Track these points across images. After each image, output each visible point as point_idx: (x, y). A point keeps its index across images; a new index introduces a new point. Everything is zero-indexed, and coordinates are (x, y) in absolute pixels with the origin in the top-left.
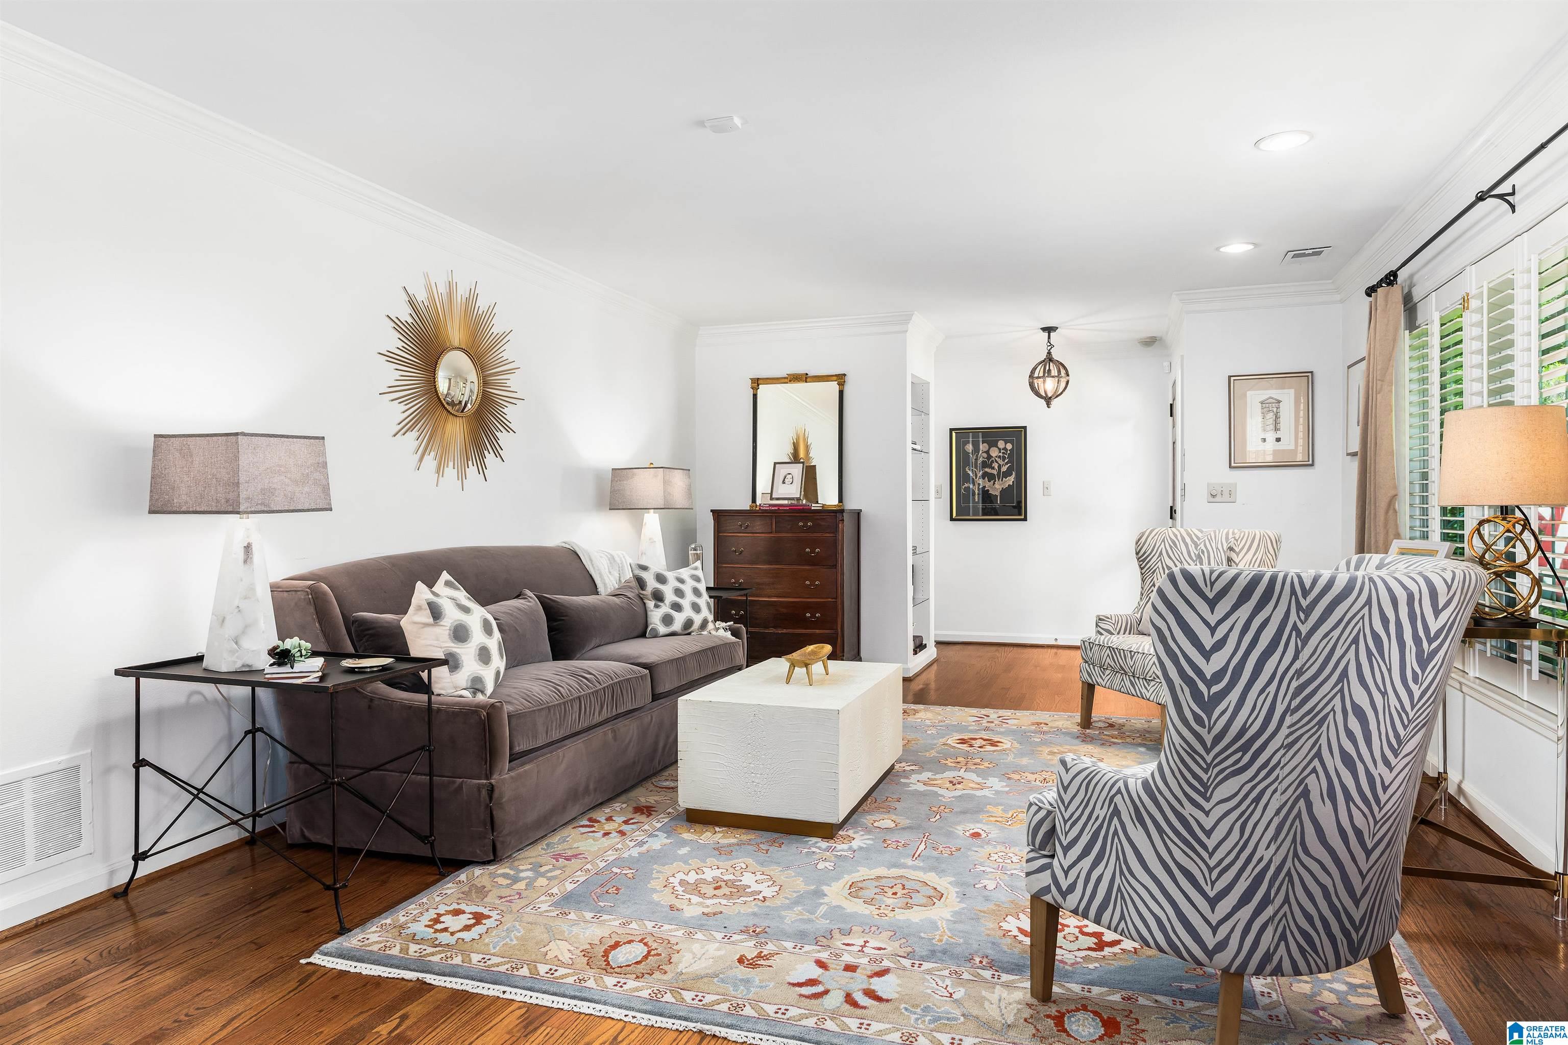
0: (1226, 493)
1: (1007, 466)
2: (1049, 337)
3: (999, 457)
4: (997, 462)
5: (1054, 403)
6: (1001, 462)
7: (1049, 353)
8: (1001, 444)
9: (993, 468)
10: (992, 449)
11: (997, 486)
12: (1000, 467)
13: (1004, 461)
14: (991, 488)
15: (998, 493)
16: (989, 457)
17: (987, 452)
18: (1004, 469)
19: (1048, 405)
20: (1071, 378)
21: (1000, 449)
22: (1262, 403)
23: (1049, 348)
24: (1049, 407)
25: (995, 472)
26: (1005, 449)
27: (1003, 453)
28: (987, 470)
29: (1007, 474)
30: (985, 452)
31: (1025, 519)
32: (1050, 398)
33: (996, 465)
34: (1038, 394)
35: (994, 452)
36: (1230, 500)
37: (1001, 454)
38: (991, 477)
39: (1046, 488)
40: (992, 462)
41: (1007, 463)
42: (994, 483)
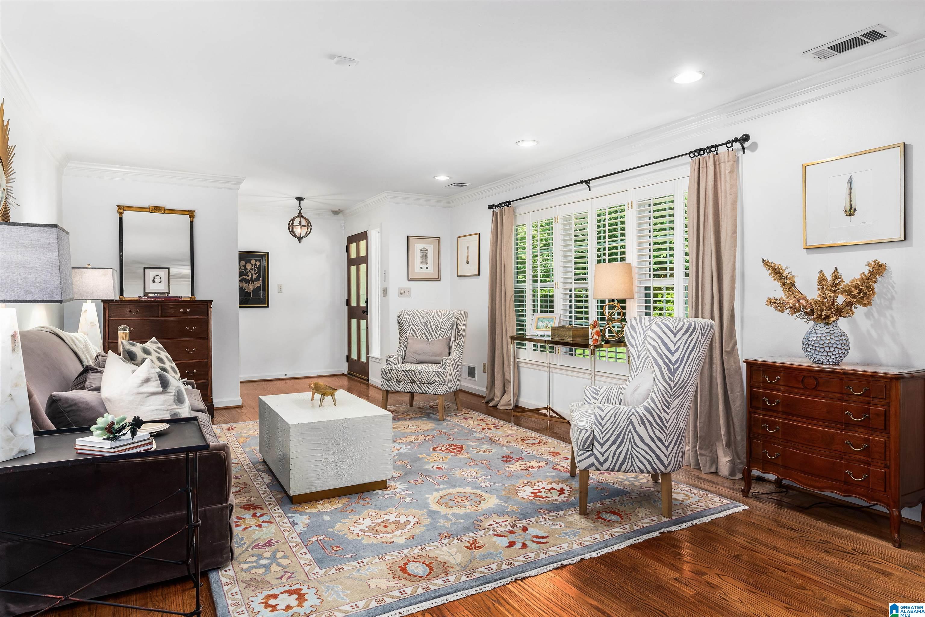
0: (406, 292)
1: (256, 275)
2: (300, 204)
3: (252, 269)
4: (250, 272)
5: (303, 240)
6: (253, 272)
7: (300, 212)
8: (253, 262)
9: (248, 276)
10: (247, 264)
11: (250, 287)
12: (252, 275)
13: (255, 271)
14: (247, 288)
15: (251, 291)
16: (246, 269)
17: (245, 266)
18: (255, 276)
19: (300, 242)
20: (312, 228)
21: (252, 265)
22: (421, 250)
23: (300, 209)
24: (300, 243)
25: (249, 278)
26: (256, 265)
27: (254, 267)
28: (244, 277)
29: (257, 280)
30: (243, 266)
31: (268, 306)
32: (302, 237)
33: (250, 274)
34: (295, 236)
35: (249, 266)
36: (408, 296)
37: (253, 268)
38: (247, 281)
39: (280, 289)
40: (248, 272)
41: (257, 273)
42: (249, 285)
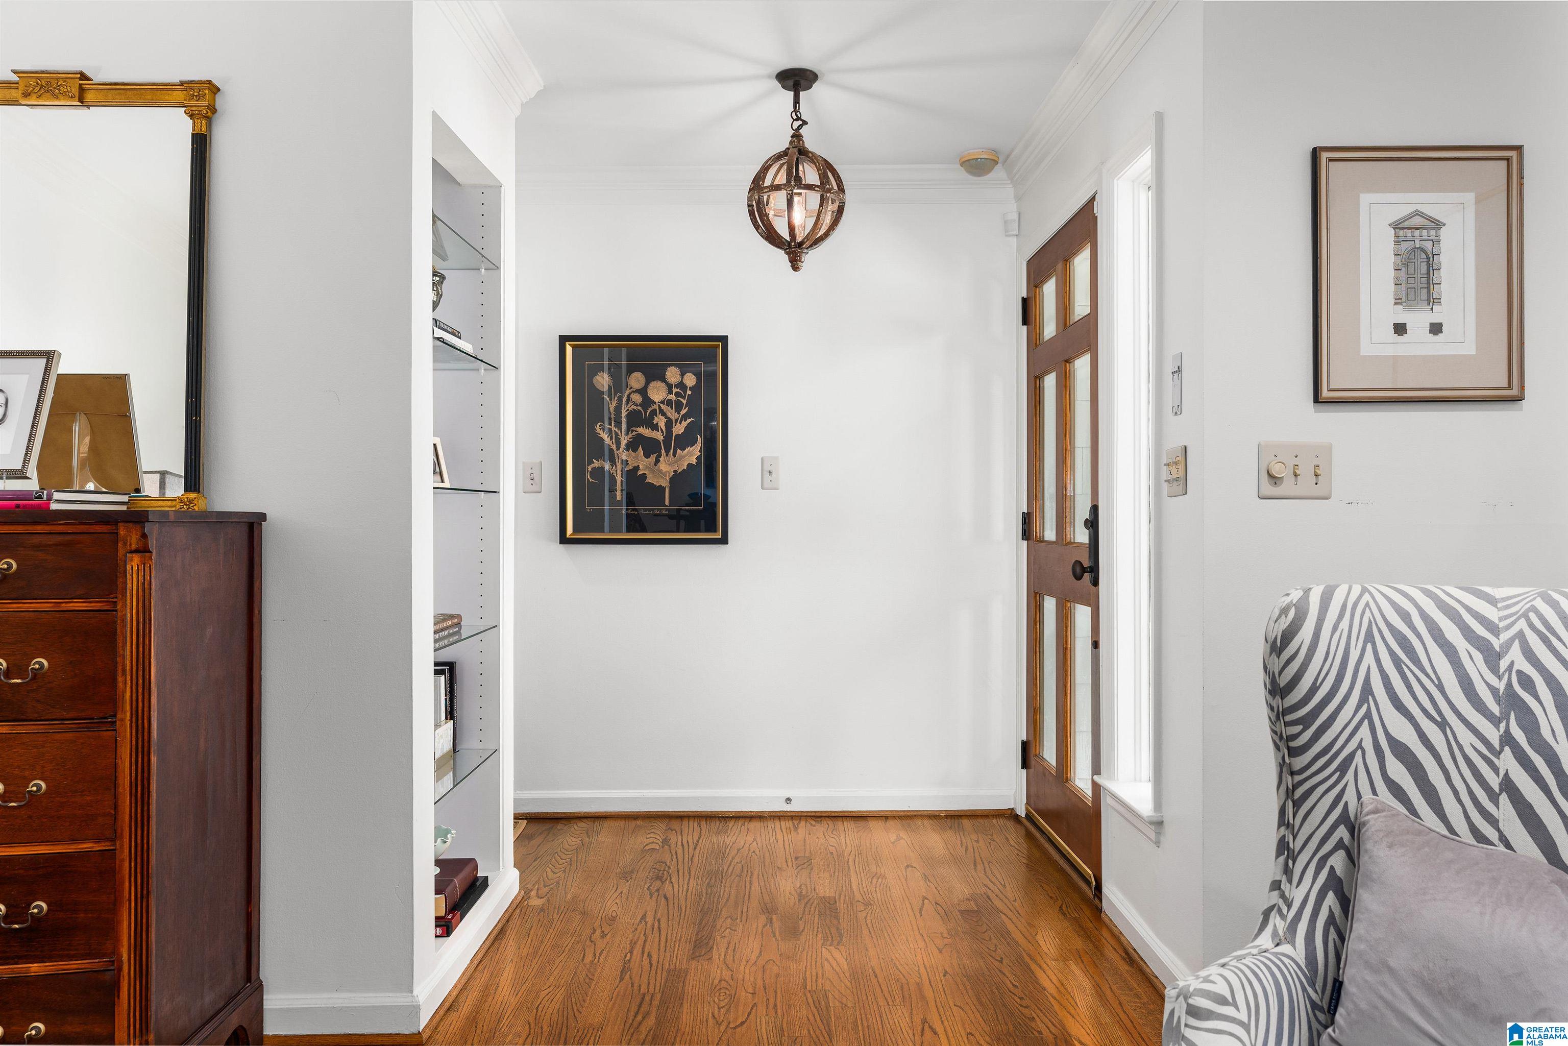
0: (1306, 471)
1: (685, 424)
2: (796, 101)
3: (669, 403)
4: (664, 414)
5: (810, 258)
6: (672, 414)
7: (797, 136)
8: (673, 375)
9: (655, 427)
10: (653, 384)
11: (663, 466)
12: (669, 424)
13: (678, 410)
14: (653, 471)
15: (665, 483)
16: (647, 402)
17: (643, 392)
18: (679, 429)
19: (795, 264)
20: (850, 197)
21: (670, 387)
22: (1397, 226)
23: (797, 124)
24: (795, 268)
25: (659, 436)
26: (681, 385)
27: (677, 394)
28: (642, 430)
29: (685, 441)
30: (637, 391)
31: (724, 540)
32: (800, 245)
33: (661, 421)
34: (771, 237)
35: (657, 393)
36: (1317, 490)
37: (672, 397)
38: (651, 448)
39: (768, 472)
40: (654, 413)
41: (685, 417)
42: (657, 461)
